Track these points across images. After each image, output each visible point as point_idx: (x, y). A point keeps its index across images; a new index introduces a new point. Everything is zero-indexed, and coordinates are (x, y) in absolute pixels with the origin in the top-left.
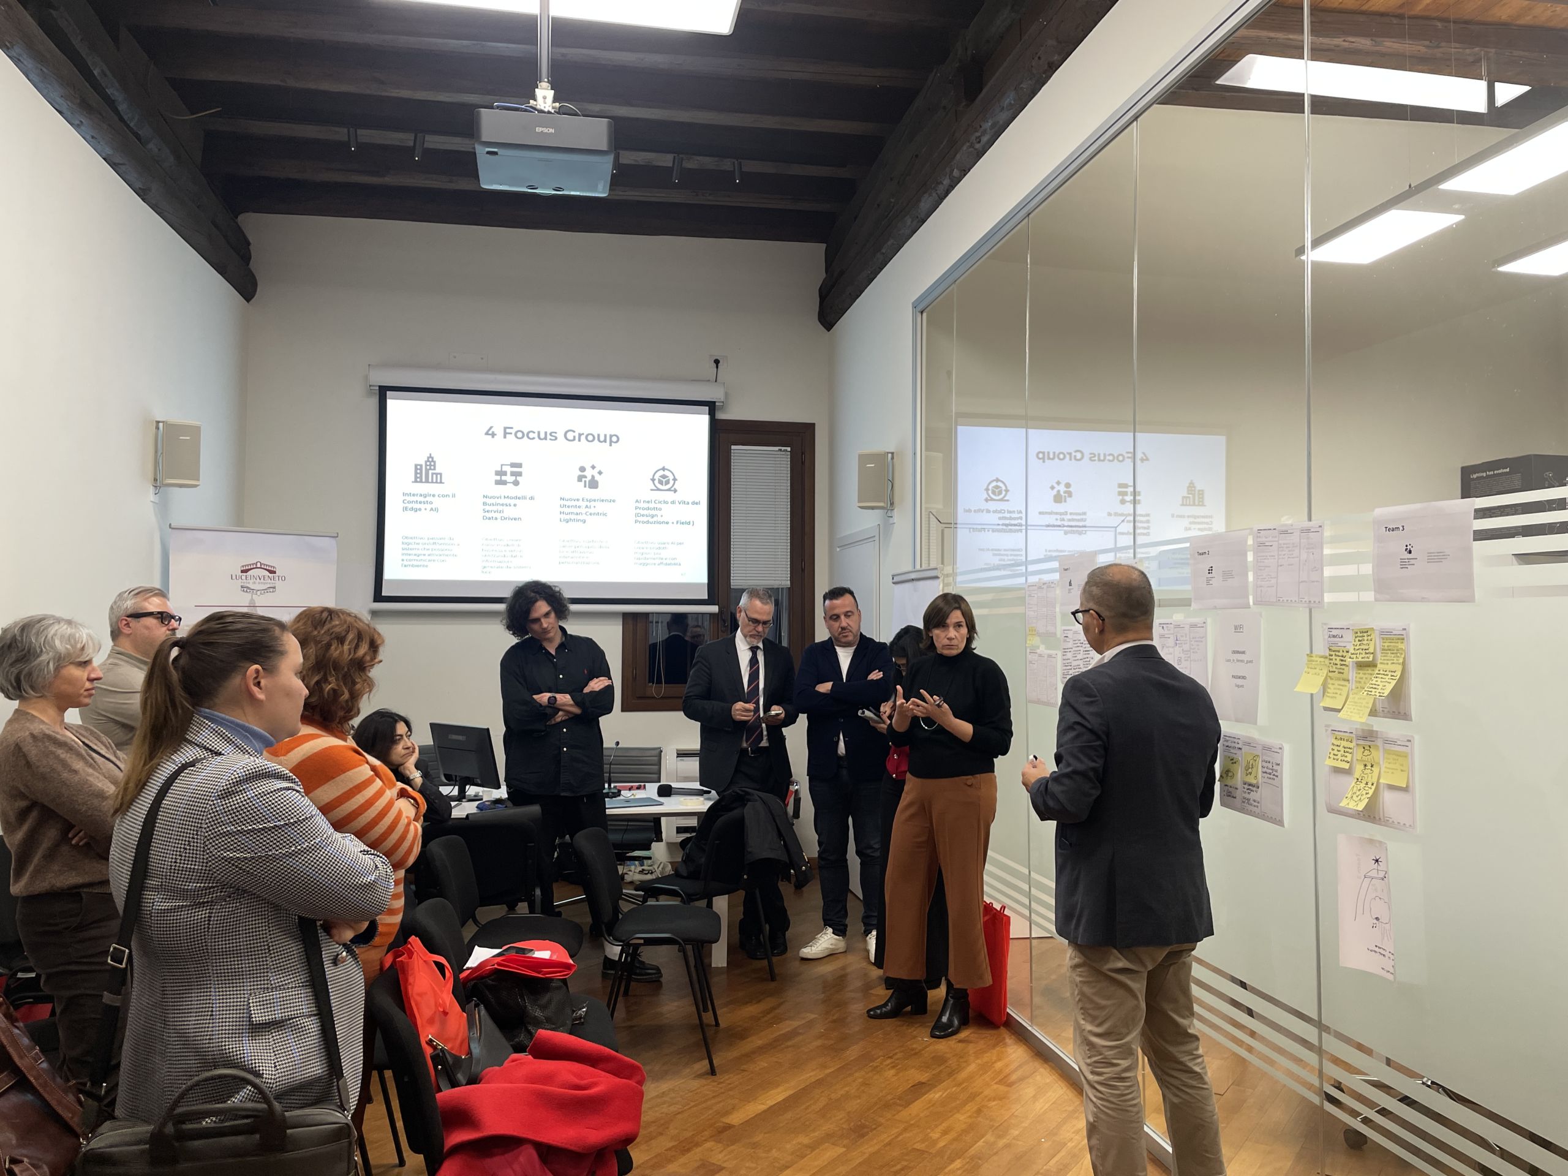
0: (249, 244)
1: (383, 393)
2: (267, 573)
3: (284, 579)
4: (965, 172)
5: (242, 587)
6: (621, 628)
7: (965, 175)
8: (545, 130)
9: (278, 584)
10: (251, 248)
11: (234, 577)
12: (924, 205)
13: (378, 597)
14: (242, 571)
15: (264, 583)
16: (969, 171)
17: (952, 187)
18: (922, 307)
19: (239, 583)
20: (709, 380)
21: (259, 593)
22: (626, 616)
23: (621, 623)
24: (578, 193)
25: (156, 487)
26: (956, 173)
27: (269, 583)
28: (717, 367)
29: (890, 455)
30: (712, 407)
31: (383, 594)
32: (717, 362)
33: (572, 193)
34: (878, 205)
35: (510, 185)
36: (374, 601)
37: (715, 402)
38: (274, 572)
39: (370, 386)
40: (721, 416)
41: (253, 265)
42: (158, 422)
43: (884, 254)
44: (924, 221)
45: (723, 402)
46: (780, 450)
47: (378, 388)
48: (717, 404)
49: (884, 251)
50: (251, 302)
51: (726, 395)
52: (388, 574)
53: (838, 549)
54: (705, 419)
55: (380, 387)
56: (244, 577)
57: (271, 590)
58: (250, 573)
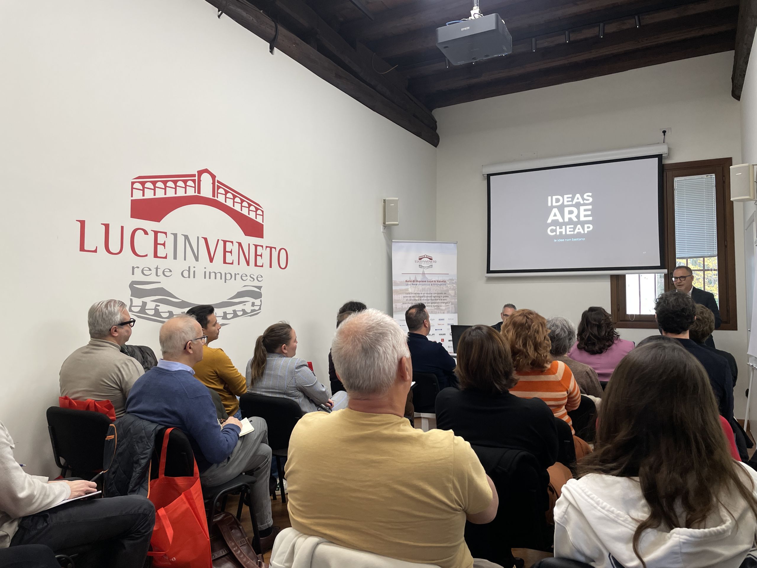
1: (489, 177)
2: (429, 260)
3: (435, 262)
5: (419, 266)
6: (610, 283)
8: (465, 29)
9: (433, 264)
10: (437, 123)
11: (416, 261)
13: (489, 271)
14: (420, 259)
15: (428, 264)
19: (418, 264)
20: (659, 143)
21: (426, 268)
22: (612, 276)
23: (610, 281)
25: (384, 226)
27: (430, 264)
28: (664, 135)
29: (755, 167)
30: (660, 157)
32: (664, 132)
36: (487, 273)
37: (662, 154)
38: (432, 259)
39: (483, 175)
41: (438, 131)
42: (385, 200)
45: (667, 154)
46: (709, 176)
47: (487, 175)
50: (437, 147)
53: (745, 231)
54: (656, 164)
56: (420, 262)
57: (431, 267)
58: (422, 260)
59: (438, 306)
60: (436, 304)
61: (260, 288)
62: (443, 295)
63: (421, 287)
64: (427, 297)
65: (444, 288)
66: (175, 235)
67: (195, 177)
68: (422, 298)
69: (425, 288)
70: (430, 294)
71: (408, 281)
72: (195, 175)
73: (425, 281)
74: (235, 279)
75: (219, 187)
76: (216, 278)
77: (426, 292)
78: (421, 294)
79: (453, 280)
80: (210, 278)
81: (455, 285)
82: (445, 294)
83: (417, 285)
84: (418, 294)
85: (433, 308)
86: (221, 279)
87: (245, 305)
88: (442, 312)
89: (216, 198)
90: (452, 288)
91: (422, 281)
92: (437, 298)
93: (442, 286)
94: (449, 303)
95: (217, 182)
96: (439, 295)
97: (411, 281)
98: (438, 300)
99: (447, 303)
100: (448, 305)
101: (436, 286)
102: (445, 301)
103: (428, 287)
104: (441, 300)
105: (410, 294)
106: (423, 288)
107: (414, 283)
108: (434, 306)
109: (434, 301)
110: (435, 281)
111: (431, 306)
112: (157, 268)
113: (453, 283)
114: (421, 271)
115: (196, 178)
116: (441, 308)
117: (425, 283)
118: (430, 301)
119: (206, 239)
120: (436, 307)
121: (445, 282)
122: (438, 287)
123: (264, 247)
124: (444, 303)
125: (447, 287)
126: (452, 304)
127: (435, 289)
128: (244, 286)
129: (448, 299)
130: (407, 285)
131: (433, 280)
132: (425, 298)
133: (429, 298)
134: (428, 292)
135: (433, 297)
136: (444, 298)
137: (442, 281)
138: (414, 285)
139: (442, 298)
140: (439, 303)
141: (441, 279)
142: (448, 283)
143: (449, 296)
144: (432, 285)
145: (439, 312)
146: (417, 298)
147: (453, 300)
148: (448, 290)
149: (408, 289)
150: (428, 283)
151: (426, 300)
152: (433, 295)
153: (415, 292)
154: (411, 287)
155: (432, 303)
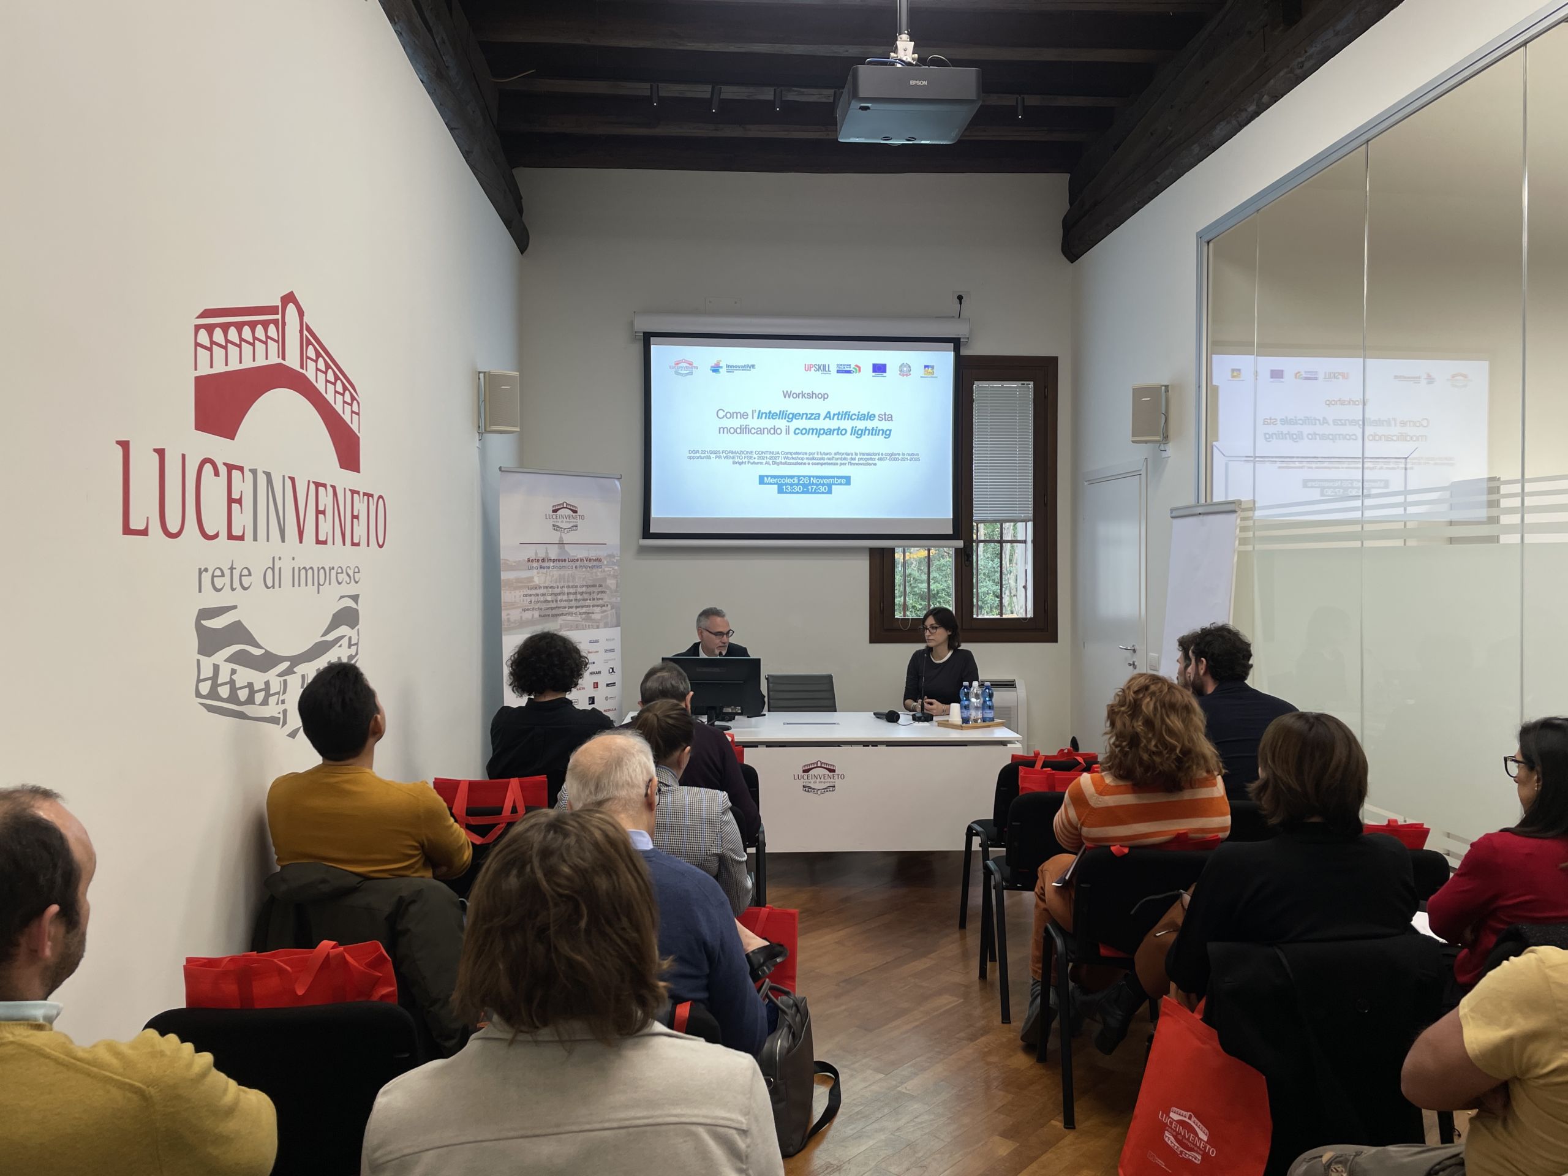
0: (521, 198)
1: (647, 339)
2: (571, 513)
3: (583, 517)
4: (1276, 98)
5: (555, 526)
6: (868, 562)
7: (1275, 102)
8: (919, 83)
11: (546, 516)
12: (1218, 132)
13: (646, 534)
14: (553, 511)
15: (570, 522)
16: (1282, 97)
17: (1257, 114)
18: (1207, 239)
20: (954, 317)
21: (566, 531)
22: (873, 551)
23: (868, 558)
24: (928, 142)
25: (479, 433)
26: (1266, 99)
27: (573, 522)
28: (961, 303)
29: (1163, 388)
30: (956, 343)
31: (651, 532)
32: (960, 298)
33: (923, 142)
34: (1152, 134)
35: (866, 138)
36: (645, 538)
37: (960, 338)
38: (576, 512)
39: (636, 332)
40: (964, 352)
41: (525, 219)
42: (479, 373)
43: (1158, 183)
44: (1214, 149)
45: (967, 338)
46: (1024, 384)
47: (642, 334)
48: (961, 340)
49: (1158, 180)
50: (525, 255)
51: (970, 330)
52: (654, 514)
53: (1086, 484)
54: (951, 355)
55: (644, 333)
56: (555, 517)
57: (575, 528)
58: (559, 512)
59: (589, 613)
60: (584, 610)
61: (355, 598)
62: (596, 590)
63: (556, 573)
64: (568, 594)
65: (598, 574)
66: (254, 472)
67: (278, 314)
68: (559, 598)
69: (564, 575)
70: (573, 587)
71: (532, 561)
72: (278, 306)
73: (565, 560)
74: (330, 584)
75: (309, 343)
76: (306, 585)
77: (566, 584)
78: (558, 587)
79: (614, 557)
80: (299, 586)
81: (616, 568)
82: (600, 586)
83: (549, 568)
84: (551, 587)
85: (579, 618)
86: (313, 585)
87: (340, 646)
88: (595, 624)
89: (303, 371)
90: (612, 573)
91: (559, 560)
92: (586, 596)
93: (594, 570)
94: (607, 605)
95: (307, 330)
96: (591, 589)
97: (538, 561)
98: (587, 600)
99: (604, 606)
100: (605, 611)
101: (584, 569)
102: (600, 602)
103: (570, 572)
104: (594, 599)
105: (536, 588)
106: (560, 575)
107: (544, 564)
108: (580, 614)
109: (582, 603)
110: (582, 560)
111: (576, 613)
112: (232, 569)
113: (614, 564)
114: (555, 537)
115: (279, 317)
116: (593, 616)
117: (563, 564)
118: (573, 603)
119: (292, 479)
120: (584, 616)
121: (600, 560)
122: (588, 572)
123: (361, 494)
124: (598, 606)
125: (604, 571)
126: (612, 608)
127: (581, 577)
128: (340, 599)
129: (606, 597)
130: (531, 568)
131: (579, 557)
132: (565, 597)
133: (571, 597)
134: (571, 584)
135: (579, 593)
136: (599, 596)
137: (595, 560)
138: (544, 568)
139: (595, 596)
140: (590, 606)
141: (593, 554)
142: (605, 563)
143: (608, 591)
144: (576, 567)
145: (589, 625)
146: (549, 598)
147: (614, 600)
148: (605, 579)
149: (533, 578)
150: (571, 564)
151: (566, 601)
152: (580, 590)
153: (547, 585)
154: (538, 573)
155: (577, 607)
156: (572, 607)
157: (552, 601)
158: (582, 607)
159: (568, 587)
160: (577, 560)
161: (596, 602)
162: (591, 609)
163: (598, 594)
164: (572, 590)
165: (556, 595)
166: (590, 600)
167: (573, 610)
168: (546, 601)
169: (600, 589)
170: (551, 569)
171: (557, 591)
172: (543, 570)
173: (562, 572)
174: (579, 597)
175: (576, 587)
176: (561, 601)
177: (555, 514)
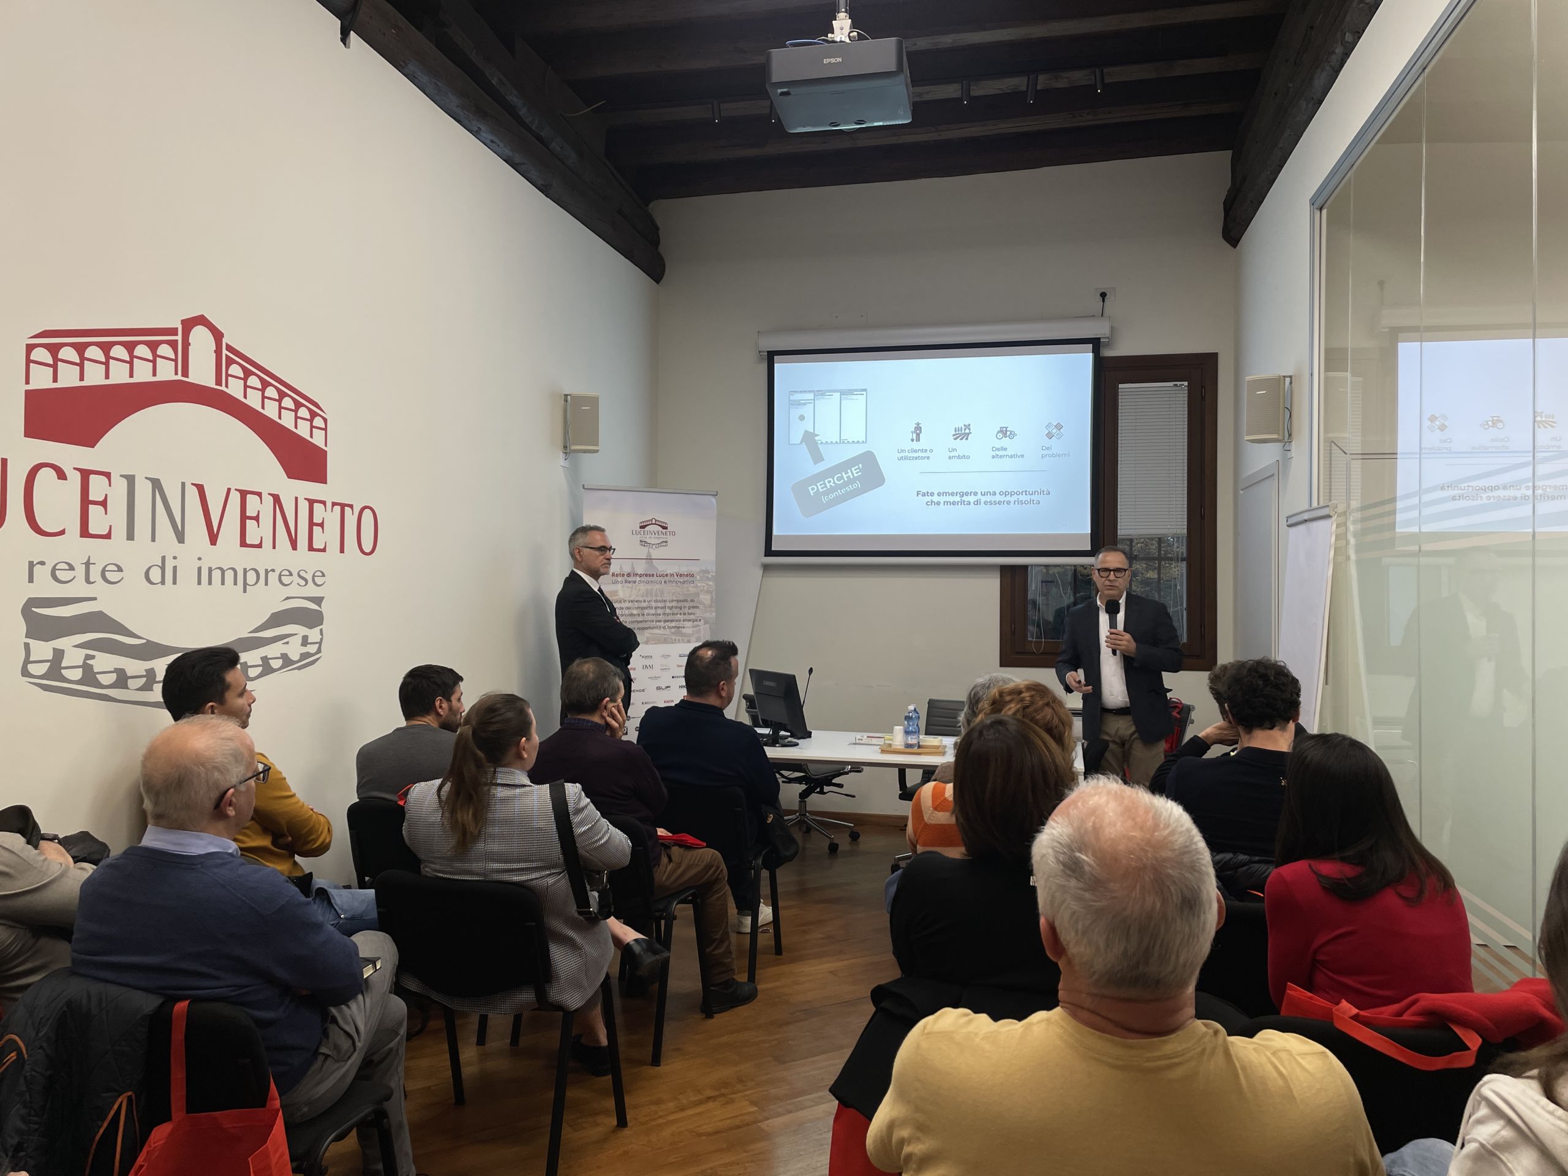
0: (657, 229)
1: (771, 357)
2: (660, 529)
3: (673, 534)
4: (1359, 34)
5: (641, 541)
6: (999, 579)
7: (1359, 38)
8: (833, 60)
9: (670, 538)
10: (661, 233)
11: (634, 532)
12: (1319, 82)
13: (769, 552)
14: (641, 527)
15: (658, 538)
16: (1364, 31)
17: (1347, 55)
18: (1319, 203)
19: (638, 538)
20: (1094, 316)
21: (654, 546)
22: (1004, 569)
23: (999, 576)
24: (881, 124)
25: (566, 453)
26: (1349, 37)
27: (663, 538)
28: (1103, 301)
29: (1288, 380)
30: (1096, 344)
31: (774, 549)
32: (1103, 295)
33: (876, 124)
34: (1276, 94)
35: (814, 126)
36: (765, 556)
37: (1099, 339)
38: (666, 528)
39: (760, 352)
40: (1107, 353)
41: (662, 249)
42: (566, 396)
43: (1281, 148)
44: (1320, 102)
45: (1108, 338)
46: (1176, 385)
47: (766, 354)
48: (1101, 340)
49: (1280, 145)
50: (660, 284)
51: (1112, 329)
52: (776, 532)
53: (1242, 492)
54: (1089, 357)
55: (768, 352)
56: (642, 533)
57: (664, 544)
58: (647, 528)
59: (679, 627)
60: (673, 624)
61: (318, 601)
62: (686, 604)
63: (643, 587)
64: (656, 608)
65: (690, 589)
66: (131, 480)
67: (177, 335)
68: (646, 612)
69: (652, 590)
70: (661, 601)
72: (177, 329)
73: (653, 575)
74: (266, 584)
75: (230, 362)
76: (223, 583)
77: (654, 598)
78: (644, 601)
79: (708, 572)
80: (210, 583)
81: (711, 583)
82: (692, 601)
83: (635, 582)
84: (637, 601)
85: (668, 632)
86: (235, 583)
87: (287, 643)
88: (686, 639)
89: (223, 388)
90: (706, 588)
91: (646, 575)
92: (675, 611)
93: (685, 585)
94: (700, 620)
95: (227, 350)
96: (680, 604)
97: (623, 575)
98: (677, 614)
99: (697, 620)
100: (699, 626)
101: (674, 584)
102: (692, 617)
103: (658, 586)
104: (685, 614)
106: (647, 590)
107: (629, 579)
108: (669, 627)
109: (670, 618)
110: (672, 575)
111: (664, 628)
112: (88, 564)
113: (708, 579)
114: (643, 552)
115: (179, 338)
116: (683, 630)
117: (651, 579)
118: (661, 617)
119: (200, 488)
120: (673, 630)
121: (692, 576)
122: (679, 587)
123: (329, 505)
124: (689, 621)
125: (697, 586)
126: (706, 623)
127: (670, 592)
128: (284, 600)
129: (698, 612)
130: (616, 582)
131: (668, 572)
132: (653, 611)
133: (659, 611)
134: (659, 598)
135: (669, 608)
136: (690, 611)
137: (687, 575)
138: (629, 582)
139: (686, 611)
140: (680, 621)
141: (684, 570)
142: (698, 578)
143: (701, 606)
144: (665, 582)
145: (679, 640)
146: (635, 612)
147: (708, 615)
148: (697, 595)
149: (617, 592)
150: (659, 579)
151: (653, 615)
152: (668, 604)
153: (632, 599)
154: (623, 587)
155: (666, 621)
156: (660, 621)
157: (639, 615)
158: (672, 621)
159: (656, 601)
160: (667, 575)
161: (687, 617)
162: (681, 624)
163: (689, 609)
164: (659, 605)
165: (643, 608)
166: (681, 614)
167: (662, 624)
168: (632, 615)
169: (692, 604)
170: (637, 583)
171: (645, 605)
172: (627, 584)
173: (649, 587)
174: (668, 611)
175: (665, 601)
176: (648, 614)
177: (643, 530)
